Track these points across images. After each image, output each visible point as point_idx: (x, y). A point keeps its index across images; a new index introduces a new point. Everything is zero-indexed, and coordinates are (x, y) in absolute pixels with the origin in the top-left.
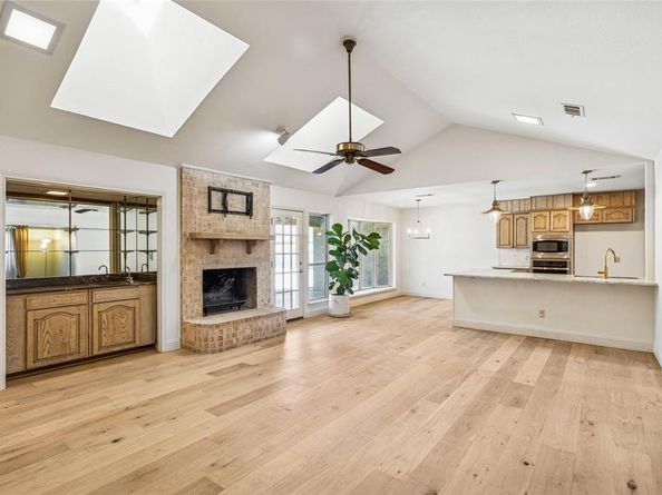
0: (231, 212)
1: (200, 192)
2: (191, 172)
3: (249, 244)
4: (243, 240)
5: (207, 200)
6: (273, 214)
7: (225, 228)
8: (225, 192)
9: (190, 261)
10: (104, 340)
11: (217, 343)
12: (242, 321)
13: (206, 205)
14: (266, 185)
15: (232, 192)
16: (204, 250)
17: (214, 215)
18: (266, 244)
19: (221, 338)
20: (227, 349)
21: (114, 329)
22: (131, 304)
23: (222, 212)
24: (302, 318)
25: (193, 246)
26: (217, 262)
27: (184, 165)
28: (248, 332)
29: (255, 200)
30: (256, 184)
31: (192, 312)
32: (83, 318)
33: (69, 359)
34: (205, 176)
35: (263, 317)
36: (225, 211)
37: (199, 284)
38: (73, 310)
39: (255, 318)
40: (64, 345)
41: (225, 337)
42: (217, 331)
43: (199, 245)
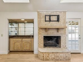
0: (52, 21)
1: (43, 17)
2: (40, 12)
3: (58, 29)
4: (56, 28)
5: (45, 18)
6: (67, 20)
7: (50, 25)
8: (50, 16)
9: (40, 34)
10: (25, 48)
11: (42, 57)
12: (51, 53)
13: (45, 20)
14: (65, 12)
15: (52, 16)
16: (44, 31)
17: (46, 22)
18: (64, 29)
19: (43, 57)
20: (46, 60)
21: (26, 47)
22: (29, 42)
23: (49, 21)
24: (80, 53)
25: (41, 30)
26: (48, 34)
27: (38, 11)
28: (53, 56)
29: (60, 17)
30: (61, 12)
31: (41, 46)
32: (21, 44)
33: (19, 50)
34: (44, 12)
35: (59, 53)
36: (50, 21)
37: (42, 39)
38: (20, 42)
39: (56, 53)
40: (18, 48)
41: (45, 56)
42: (42, 54)
43: (42, 30)
